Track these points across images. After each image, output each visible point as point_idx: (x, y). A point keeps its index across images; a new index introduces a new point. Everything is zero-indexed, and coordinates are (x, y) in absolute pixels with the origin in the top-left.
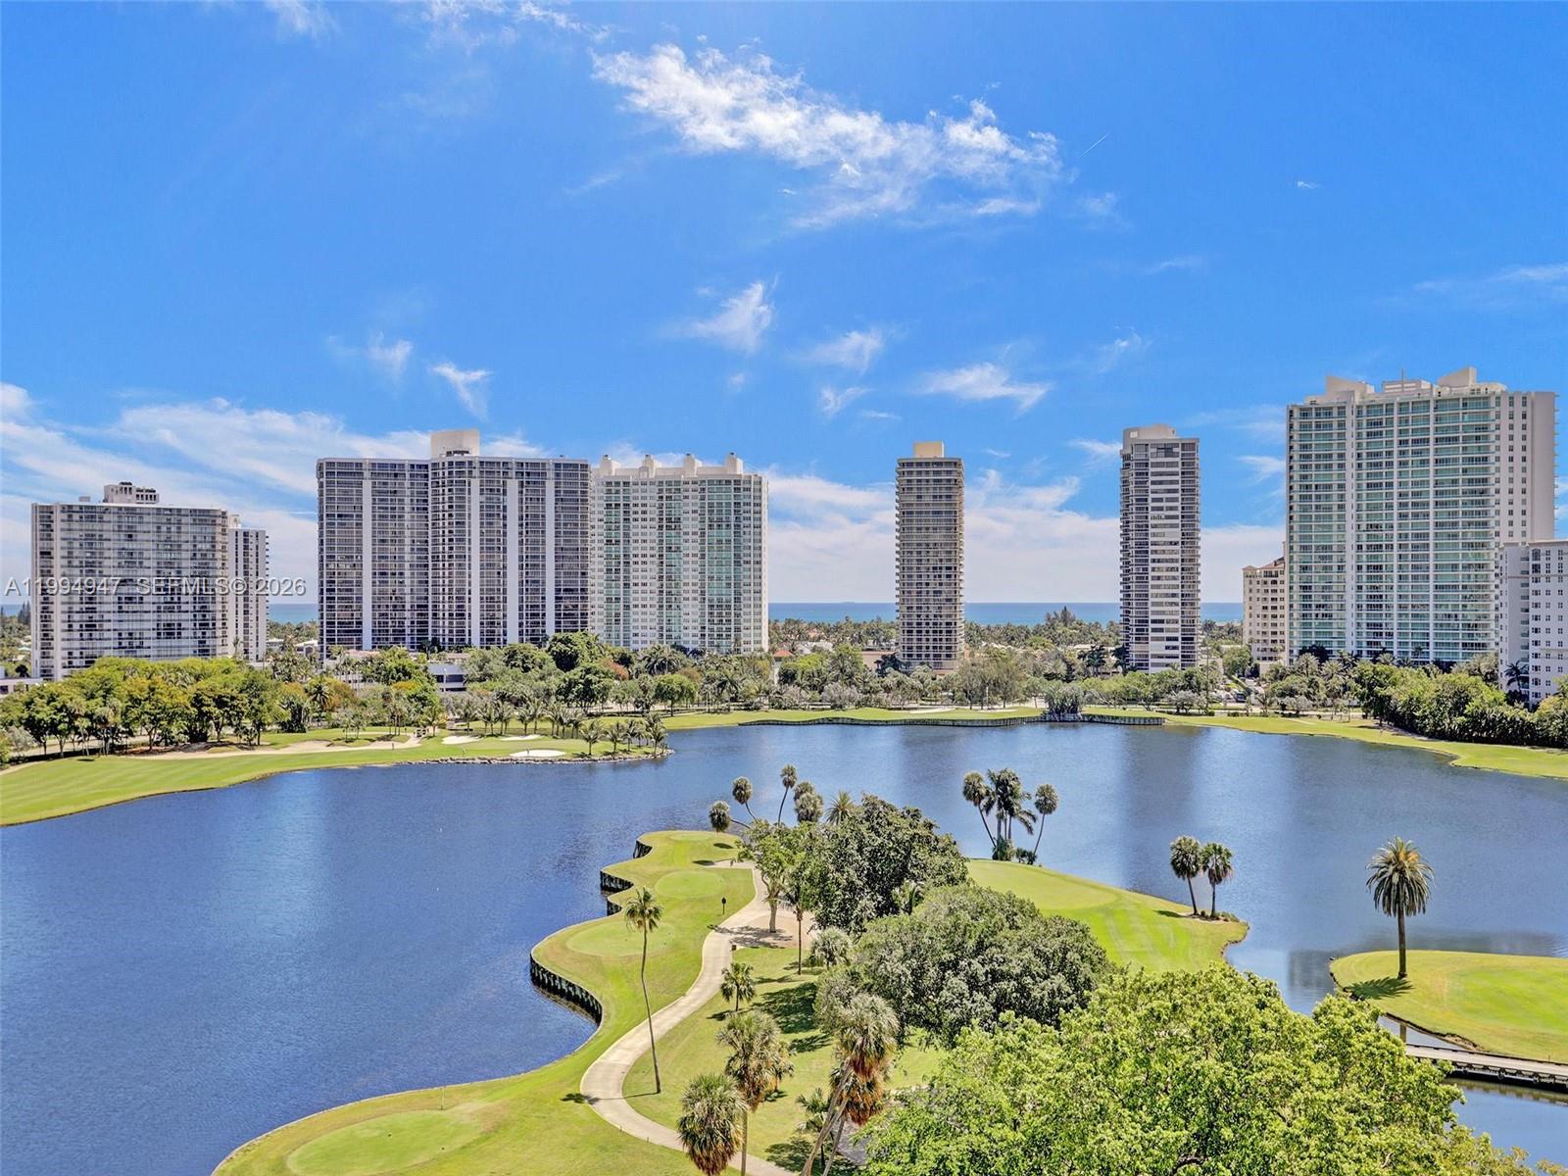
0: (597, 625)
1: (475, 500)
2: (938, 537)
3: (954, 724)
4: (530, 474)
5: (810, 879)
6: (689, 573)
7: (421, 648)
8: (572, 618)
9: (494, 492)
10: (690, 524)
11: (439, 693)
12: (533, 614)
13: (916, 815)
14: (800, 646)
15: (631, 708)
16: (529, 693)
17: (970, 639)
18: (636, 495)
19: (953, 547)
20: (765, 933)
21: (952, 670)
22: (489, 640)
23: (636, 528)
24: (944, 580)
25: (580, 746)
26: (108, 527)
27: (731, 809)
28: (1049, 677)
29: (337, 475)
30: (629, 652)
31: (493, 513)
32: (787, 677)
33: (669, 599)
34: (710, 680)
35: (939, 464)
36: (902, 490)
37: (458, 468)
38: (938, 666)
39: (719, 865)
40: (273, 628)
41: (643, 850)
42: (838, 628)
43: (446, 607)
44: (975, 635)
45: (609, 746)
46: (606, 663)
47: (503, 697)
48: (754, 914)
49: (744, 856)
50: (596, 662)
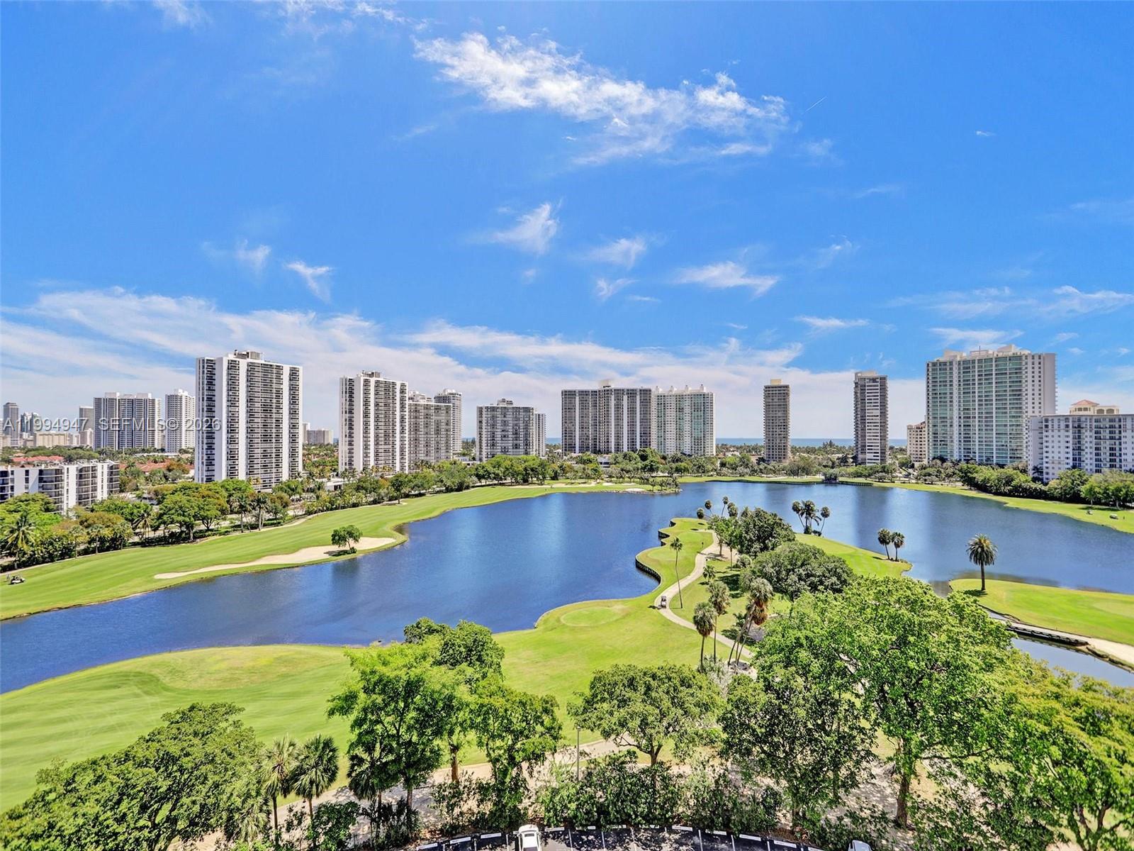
4: (631, 393)
5: (736, 536)
14: (727, 454)
18: (668, 400)
20: (718, 556)
21: (786, 463)
23: (668, 412)
25: (650, 487)
31: (618, 407)
37: (607, 392)
39: (701, 531)
48: (713, 549)
49: (710, 528)
50: (654, 458)
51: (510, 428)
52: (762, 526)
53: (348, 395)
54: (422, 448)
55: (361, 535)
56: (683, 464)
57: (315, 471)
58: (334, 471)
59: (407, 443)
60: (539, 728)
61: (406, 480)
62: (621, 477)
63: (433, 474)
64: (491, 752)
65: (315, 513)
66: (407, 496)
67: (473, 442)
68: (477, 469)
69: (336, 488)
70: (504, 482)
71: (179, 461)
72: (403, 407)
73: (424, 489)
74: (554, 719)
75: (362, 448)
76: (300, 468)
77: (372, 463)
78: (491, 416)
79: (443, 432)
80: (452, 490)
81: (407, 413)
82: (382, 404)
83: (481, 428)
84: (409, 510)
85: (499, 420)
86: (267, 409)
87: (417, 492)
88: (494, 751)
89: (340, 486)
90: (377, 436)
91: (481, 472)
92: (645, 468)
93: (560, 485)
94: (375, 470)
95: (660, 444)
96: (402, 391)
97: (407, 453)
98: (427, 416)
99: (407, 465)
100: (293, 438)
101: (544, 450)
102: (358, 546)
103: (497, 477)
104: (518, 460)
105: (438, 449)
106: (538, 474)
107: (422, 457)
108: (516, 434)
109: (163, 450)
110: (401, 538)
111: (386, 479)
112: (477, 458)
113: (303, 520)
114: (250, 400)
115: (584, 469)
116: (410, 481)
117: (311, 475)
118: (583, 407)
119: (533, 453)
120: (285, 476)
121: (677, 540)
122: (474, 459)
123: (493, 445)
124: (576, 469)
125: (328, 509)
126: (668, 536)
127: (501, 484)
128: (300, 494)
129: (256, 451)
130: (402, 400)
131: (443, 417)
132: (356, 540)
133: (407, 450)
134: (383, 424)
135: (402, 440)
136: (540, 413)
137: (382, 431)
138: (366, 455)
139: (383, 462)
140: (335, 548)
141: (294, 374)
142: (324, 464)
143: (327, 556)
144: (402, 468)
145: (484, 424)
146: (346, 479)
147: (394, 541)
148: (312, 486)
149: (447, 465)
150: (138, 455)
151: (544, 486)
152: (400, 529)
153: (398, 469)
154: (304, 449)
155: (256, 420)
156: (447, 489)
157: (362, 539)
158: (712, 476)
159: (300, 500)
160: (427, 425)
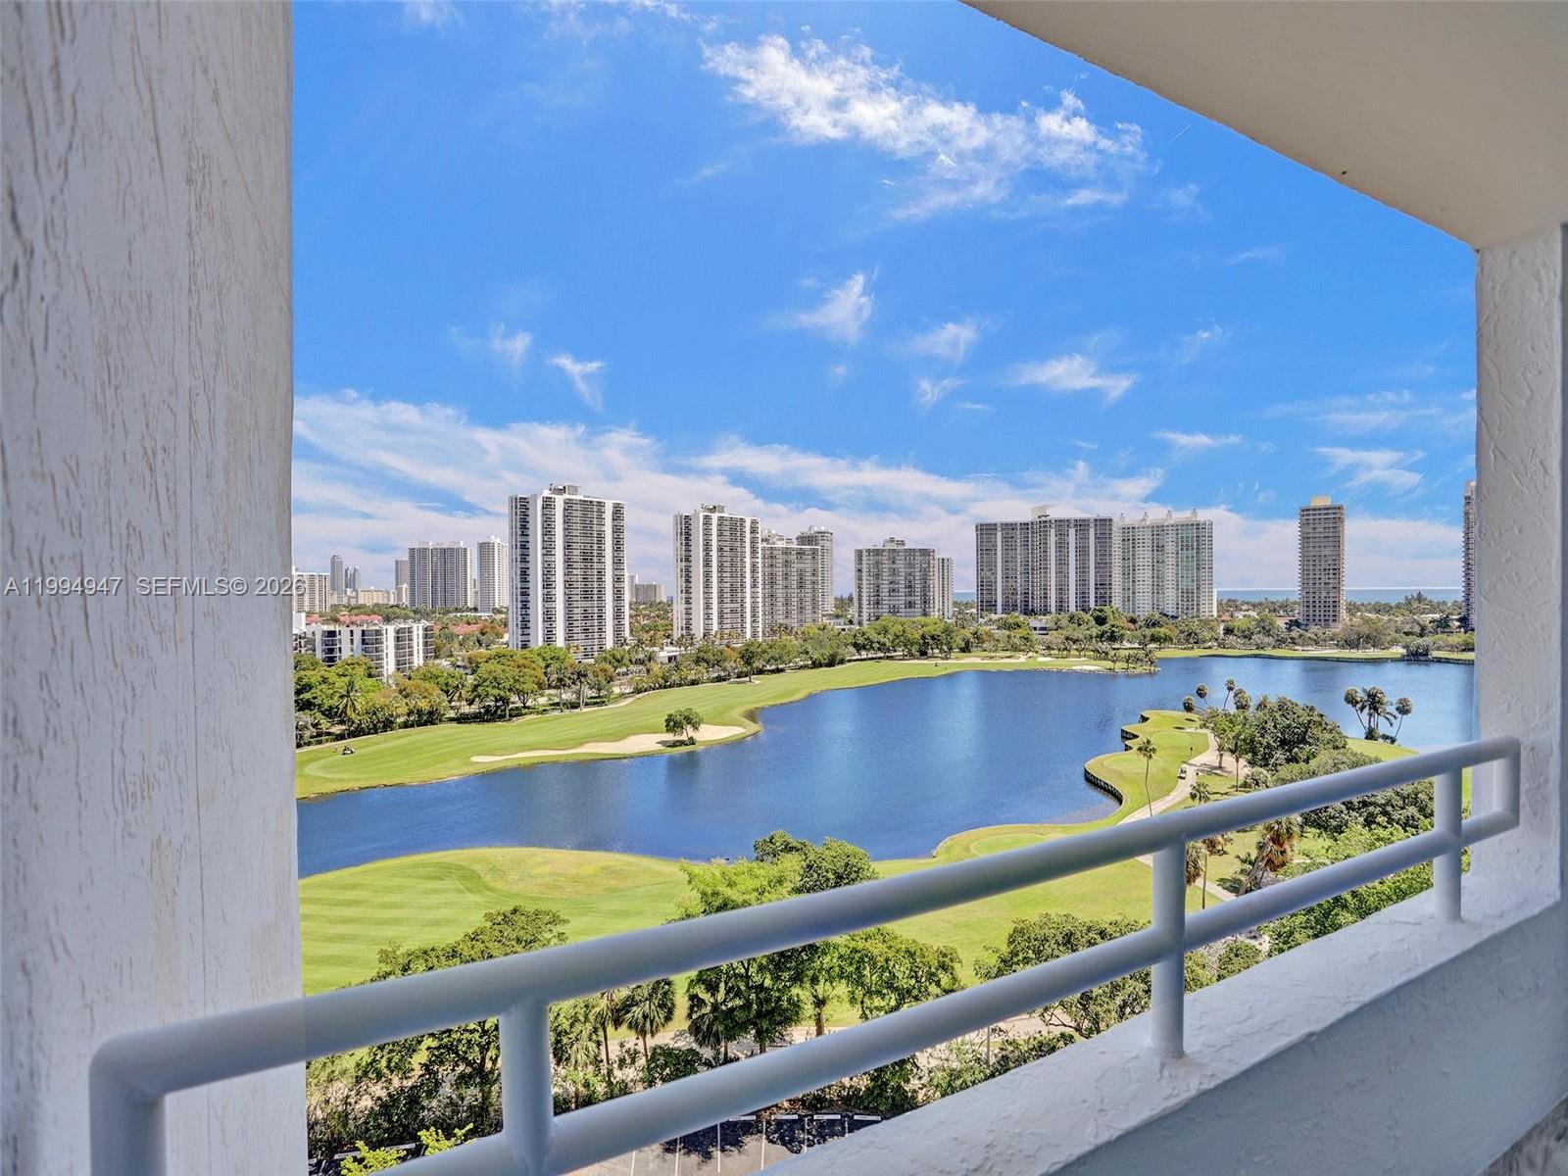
0: (1117, 602)
1: (1052, 540)
2: (1327, 552)
3: (1338, 660)
4: (1081, 525)
5: (1244, 740)
6: (1170, 574)
7: (1025, 614)
8: (1104, 599)
9: (1062, 536)
10: (1170, 548)
11: (1035, 636)
12: (1083, 597)
13: (1312, 709)
14: (1236, 614)
15: (1137, 646)
16: (1081, 637)
17: (1349, 610)
18: (1139, 534)
19: (1337, 558)
20: (1216, 768)
21: (1337, 629)
22: (1060, 609)
23: (1139, 551)
24: (1331, 576)
25: (1109, 664)
26: (884, 558)
27: (1195, 701)
28: (1407, 634)
29: (985, 530)
30: (1135, 616)
31: (1062, 546)
32: (1229, 631)
33: (1158, 587)
34: (1182, 632)
35: (1328, 509)
36: (1302, 525)
37: (1044, 524)
38: (1327, 626)
39: (1188, 730)
40: (955, 604)
41: (1144, 719)
42: (1260, 604)
43: (1038, 593)
44: (1352, 609)
45: (1125, 665)
46: (1123, 622)
47: (1067, 639)
48: (1210, 757)
49: (1204, 726)
50: (1117, 621)
51: (901, 579)
52: (1289, 726)
53: (684, 537)
54: (780, 607)
55: (701, 721)
56: (1163, 630)
57: (646, 637)
58: (668, 637)
59: (760, 600)
60: (933, 989)
61: (760, 650)
62: (1066, 649)
63: (793, 642)
64: (867, 1012)
65: (645, 691)
66: (761, 672)
67: (851, 599)
68: (855, 636)
69: (670, 659)
70: (893, 654)
71: (492, 622)
72: (754, 552)
73: (783, 662)
74: (954, 979)
75: (702, 607)
76: (627, 633)
77: (715, 627)
78: (875, 561)
79: (808, 585)
80: (820, 665)
81: (760, 560)
82: (728, 549)
83: (860, 579)
84: (765, 690)
85: (886, 567)
86: (587, 558)
87: (773, 667)
88: (871, 1012)
89: (675, 657)
90: (721, 591)
91: (861, 640)
92: (1102, 635)
93: (974, 660)
94: (718, 636)
95: (1126, 600)
96: (753, 531)
97: (760, 614)
98: (787, 563)
99: (760, 629)
100: (618, 596)
101: (950, 610)
102: (697, 736)
103: (882, 647)
104: (913, 624)
105: (801, 609)
106: (942, 644)
107: (780, 619)
108: (910, 587)
109: (476, 610)
110: (754, 727)
111: (733, 649)
112: (855, 621)
113: (630, 700)
114: (568, 547)
115: (1009, 637)
116: (764, 652)
117: (640, 642)
118: (1008, 547)
119: (935, 615)
120: (609, 644)
121: (1148, 742)
122: (851, 622)
123: (878, 603)
124: (996, 637)
125: (660, 687)
126: (1136, 736)
127: (888, 658)
128: (627, 667)
129: (576, 611)
130: (753, 542)
131: (808, 565)
132: (696, 728)
133: (760, 609)
134: (728, 574)
135: (754, 597)
136: (945, 557)
137: (728, 585)
138: (708, 617)
139: (729, 626)
140: (670, 737)
141: (618, 511)
142: (656, 629)
143: (660, 747)
144: (754, 634)
145: (865, 574)
146: (682, 649)
147: (744, 731)
148: (641, 656)
149: (814, 631)
150: (452, 615)
151: (950, 661)
152: (751, 716)
153: (748, 635)
154: (631, 608)
155: (575, 572)
156: (814, 663)
157: (702, 727)
158: (1210, 648)
159: (627, 674)
160: (786, 576)
